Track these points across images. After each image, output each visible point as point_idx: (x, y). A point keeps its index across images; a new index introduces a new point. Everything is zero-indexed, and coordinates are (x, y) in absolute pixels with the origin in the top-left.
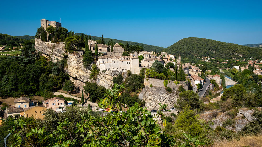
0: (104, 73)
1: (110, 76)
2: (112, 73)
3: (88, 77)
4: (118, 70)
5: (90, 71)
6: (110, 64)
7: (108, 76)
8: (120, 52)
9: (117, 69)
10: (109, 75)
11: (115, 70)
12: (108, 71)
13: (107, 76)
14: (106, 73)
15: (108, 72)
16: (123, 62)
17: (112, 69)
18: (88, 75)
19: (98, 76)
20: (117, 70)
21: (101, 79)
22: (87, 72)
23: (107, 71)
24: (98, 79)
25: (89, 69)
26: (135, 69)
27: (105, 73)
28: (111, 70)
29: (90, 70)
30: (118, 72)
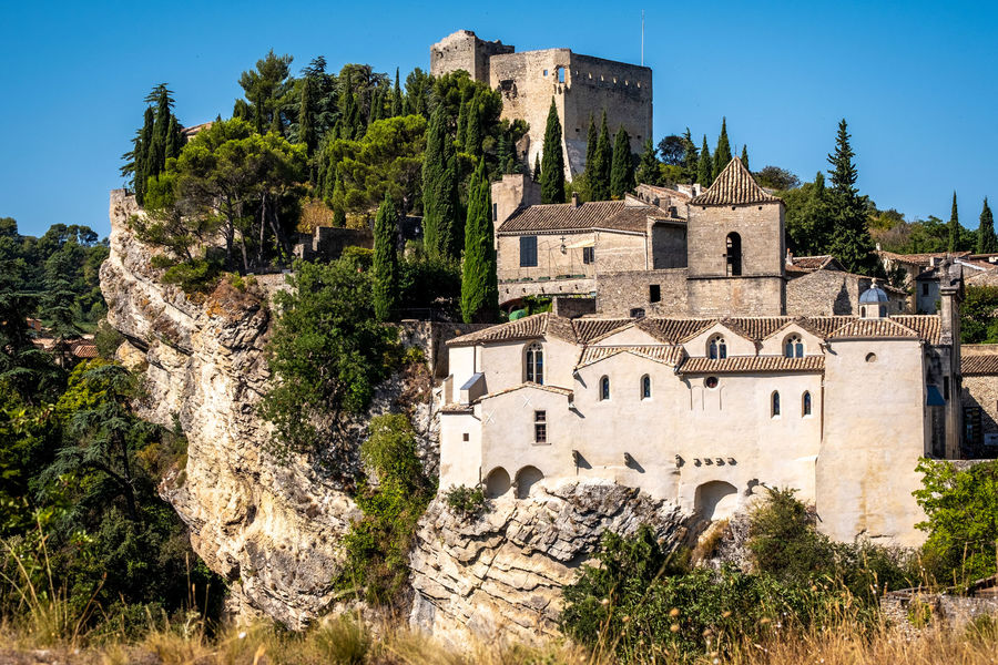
0: (474, 518)
1: (539, 564)
2: (565, 527)
3: (320, 576)
4: (651, 484)
5: (353, 505)
6: (540, 415)
7: (520, 562)
8: (757, 277)
9: (633, 480)
10: (529, 545)
11: (609, 482)
12: (522, 493)
13: (506, 557)
14: (494, 520)
15: (523, 515)
16: (711, 382)
17: (560, 477)
18: (328, 550)
19: (419, 560)
20: (631, 495)
21: (441, 593)
22: (313, 513)
23: (505, 503)
24: (417, 601)
25: (337, 477)
26: (869, 479)
27: (482, 527)
28: (558, 484)
29: (352, 483)
30: (637, 510)
